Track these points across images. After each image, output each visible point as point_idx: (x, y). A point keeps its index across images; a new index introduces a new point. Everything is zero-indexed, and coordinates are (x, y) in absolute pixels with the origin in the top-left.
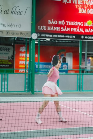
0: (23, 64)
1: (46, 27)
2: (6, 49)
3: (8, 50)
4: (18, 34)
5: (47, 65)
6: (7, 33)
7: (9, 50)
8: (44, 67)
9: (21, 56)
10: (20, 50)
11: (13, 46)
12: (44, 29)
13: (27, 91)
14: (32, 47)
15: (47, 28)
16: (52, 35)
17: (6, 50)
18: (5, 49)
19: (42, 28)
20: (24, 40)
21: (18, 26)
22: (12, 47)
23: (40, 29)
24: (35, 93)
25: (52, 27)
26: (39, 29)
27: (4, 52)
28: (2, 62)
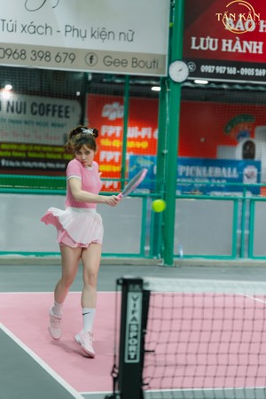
0: (112, 162)
1: (216, 40)
2: (57, 108)
3: (63, 114)
4: (123, 63)
5: (190, 165)
6: (89, 61)
7: (67, 112)
8: (181, 174)
9: (106, 134)
10: (105, 114)
11: (82, 100)
12: (211, 48)
13: (148, 255)
14: (167, 109)
15: (220, 44)
16: (235, 69)
17: (56, 114)
18: (54, 111)
19: (205, 46)
20: (118, 81)
21: (126, 38)
22: (76, 105)
23: (198, 48)
24: (176, 262)
25: (238, 43)
26: (193, 47)
27: (49, 119)
28: (45, 152)
